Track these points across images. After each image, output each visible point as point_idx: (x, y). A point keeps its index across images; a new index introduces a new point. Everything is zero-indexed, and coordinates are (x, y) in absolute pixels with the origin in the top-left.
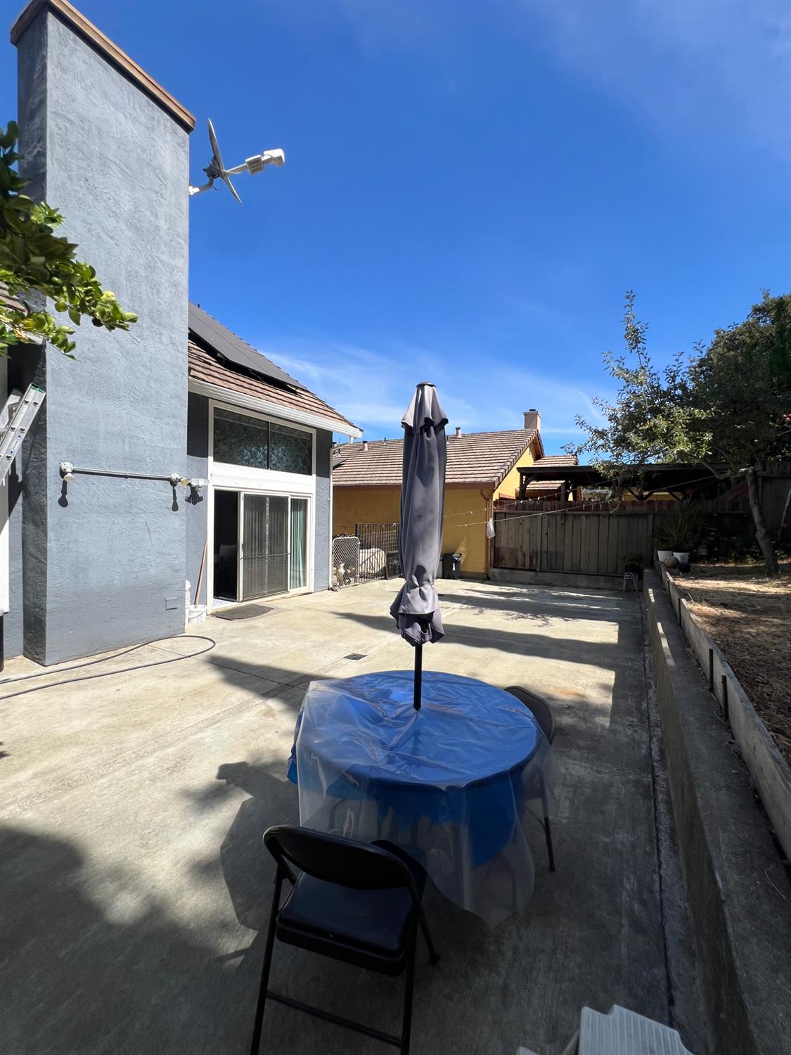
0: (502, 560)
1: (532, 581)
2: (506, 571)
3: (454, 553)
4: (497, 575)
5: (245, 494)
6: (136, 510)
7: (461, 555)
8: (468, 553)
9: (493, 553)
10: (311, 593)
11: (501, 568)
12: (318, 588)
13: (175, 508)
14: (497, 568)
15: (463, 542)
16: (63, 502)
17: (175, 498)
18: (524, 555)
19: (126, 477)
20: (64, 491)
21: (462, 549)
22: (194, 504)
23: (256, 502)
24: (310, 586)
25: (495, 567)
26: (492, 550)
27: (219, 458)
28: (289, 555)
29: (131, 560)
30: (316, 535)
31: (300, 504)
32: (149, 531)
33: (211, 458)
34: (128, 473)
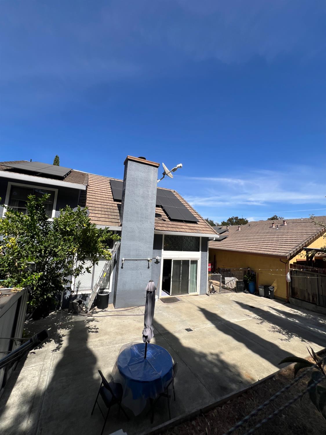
0: (297, 294)
1: (314, 310)
2: (298, 301)
3: (271, 286)
4: (293, 301)
5: (173, 260)
6: (138, 269)
7: (274, 287)
8: (278, 287)
9: (291, 290)
10: (198, 295)
11: (296, 298)
12: (201, 293)
13: (149, 268)
14: (293, 298)
15: (275, 281)
16: (122, 268)
17: (149, 265)
18: (309, 295)
19: (136, 260)
20: (122, 265)
21: (274, 284)
22: (157, 264)
23: (177, 262)
24: (198, 292)
25: (292, 297)
26: (290, 288)
27: (166, 249)
28: (189, 281)
29: (136, 283)
30: (201, 273)
31: (195, 262)
32: (141, 274)
33: (163, 250)
34: (137, 259)
